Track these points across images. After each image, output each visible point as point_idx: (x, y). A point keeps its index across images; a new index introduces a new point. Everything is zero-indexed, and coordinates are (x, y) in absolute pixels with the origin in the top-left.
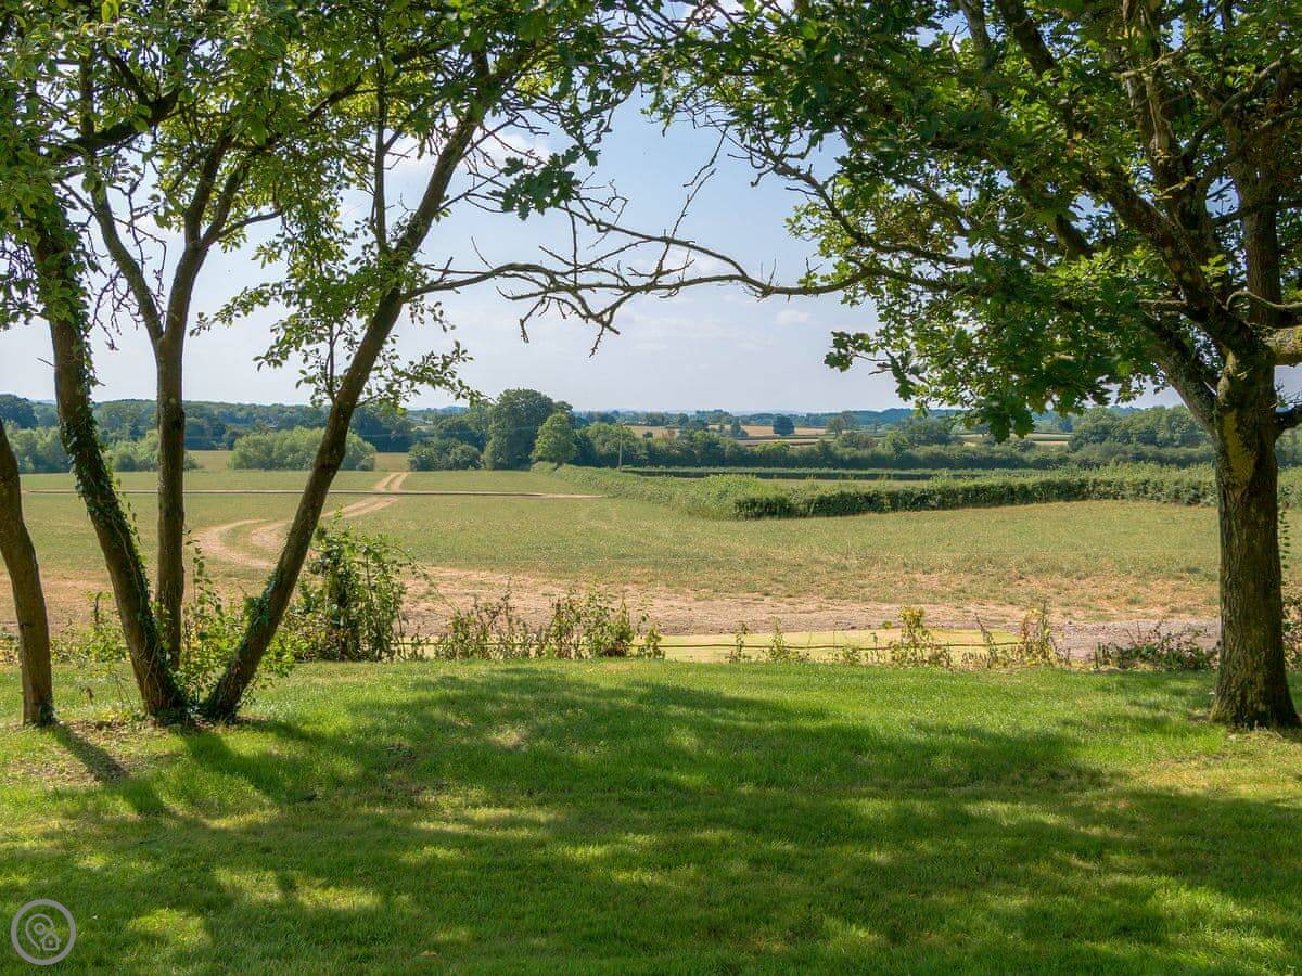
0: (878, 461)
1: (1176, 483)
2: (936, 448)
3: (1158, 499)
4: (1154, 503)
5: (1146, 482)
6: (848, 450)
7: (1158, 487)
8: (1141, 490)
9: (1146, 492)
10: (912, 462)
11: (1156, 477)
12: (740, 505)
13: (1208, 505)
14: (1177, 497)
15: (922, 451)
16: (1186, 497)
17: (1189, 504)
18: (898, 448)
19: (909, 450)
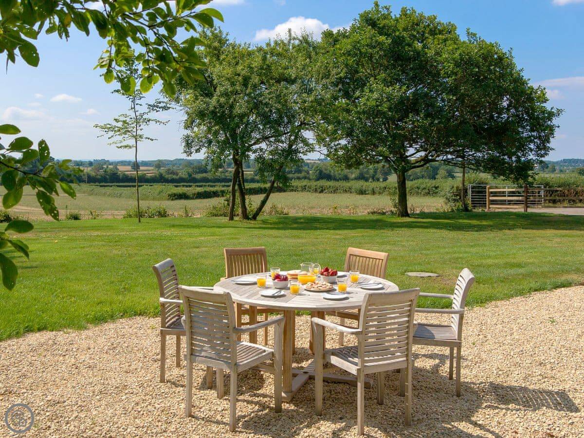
0: (182, 180)
1: (316, 186)
2: (204, 175)
3: (310, 191)
4: (308, 193)
5: (306, 186)
6: (170, 175)
7: (310, 187)
8: (304, 189)
9: (305, 189)
10: (195, 180)
11: (309, 184)
12: (169, 195)
13: (326, 193)
14: (316, 191)
15: (199, 176)
16: (319, 190)
17: (320, 192)
18: (190, 175)
19: (194, 176)
